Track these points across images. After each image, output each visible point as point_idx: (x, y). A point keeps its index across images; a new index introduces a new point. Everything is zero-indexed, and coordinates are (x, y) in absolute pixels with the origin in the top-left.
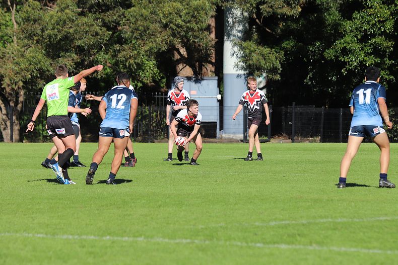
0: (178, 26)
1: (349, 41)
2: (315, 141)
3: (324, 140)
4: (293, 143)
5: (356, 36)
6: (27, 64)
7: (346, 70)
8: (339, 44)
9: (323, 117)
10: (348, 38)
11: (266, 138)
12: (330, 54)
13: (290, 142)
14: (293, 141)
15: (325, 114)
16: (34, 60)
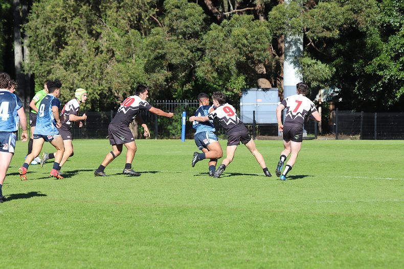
0: (244, 45)
1: (384, 58)
2: (356, 139)
3: (363, 138)
4: (337, 140)
5: (390, 55)
6: (129, 78)
7: (382, 83)
8: (376, 61)
9: (362, 119)
10: (383, 56)
11: (313, 136)
12: (368, 69)
13: (334, 139)
14: (337, 139)
15: (364, 117)
16: (134, 76)
